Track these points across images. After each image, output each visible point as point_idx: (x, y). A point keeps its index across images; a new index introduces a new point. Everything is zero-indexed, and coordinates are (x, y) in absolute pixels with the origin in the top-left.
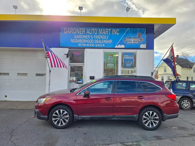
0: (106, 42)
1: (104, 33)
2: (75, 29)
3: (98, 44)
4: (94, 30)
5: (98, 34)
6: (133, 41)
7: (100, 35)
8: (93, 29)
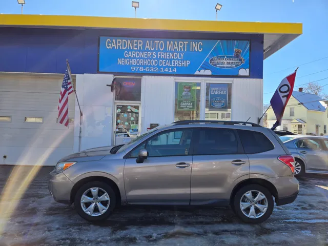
0: (178, 64)
1: (177, 48)
2: (125, 42)
3: (164, 68)
4: (159, 43)
5: (165, 51)
6: (226, 63)
7: (168, 51)
8: (157, 42)
